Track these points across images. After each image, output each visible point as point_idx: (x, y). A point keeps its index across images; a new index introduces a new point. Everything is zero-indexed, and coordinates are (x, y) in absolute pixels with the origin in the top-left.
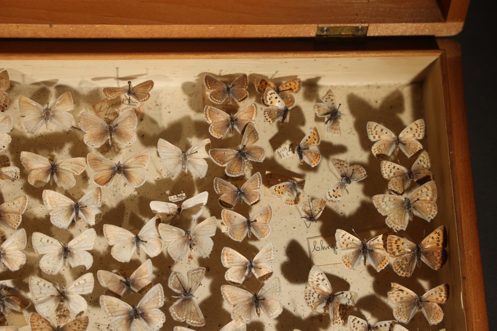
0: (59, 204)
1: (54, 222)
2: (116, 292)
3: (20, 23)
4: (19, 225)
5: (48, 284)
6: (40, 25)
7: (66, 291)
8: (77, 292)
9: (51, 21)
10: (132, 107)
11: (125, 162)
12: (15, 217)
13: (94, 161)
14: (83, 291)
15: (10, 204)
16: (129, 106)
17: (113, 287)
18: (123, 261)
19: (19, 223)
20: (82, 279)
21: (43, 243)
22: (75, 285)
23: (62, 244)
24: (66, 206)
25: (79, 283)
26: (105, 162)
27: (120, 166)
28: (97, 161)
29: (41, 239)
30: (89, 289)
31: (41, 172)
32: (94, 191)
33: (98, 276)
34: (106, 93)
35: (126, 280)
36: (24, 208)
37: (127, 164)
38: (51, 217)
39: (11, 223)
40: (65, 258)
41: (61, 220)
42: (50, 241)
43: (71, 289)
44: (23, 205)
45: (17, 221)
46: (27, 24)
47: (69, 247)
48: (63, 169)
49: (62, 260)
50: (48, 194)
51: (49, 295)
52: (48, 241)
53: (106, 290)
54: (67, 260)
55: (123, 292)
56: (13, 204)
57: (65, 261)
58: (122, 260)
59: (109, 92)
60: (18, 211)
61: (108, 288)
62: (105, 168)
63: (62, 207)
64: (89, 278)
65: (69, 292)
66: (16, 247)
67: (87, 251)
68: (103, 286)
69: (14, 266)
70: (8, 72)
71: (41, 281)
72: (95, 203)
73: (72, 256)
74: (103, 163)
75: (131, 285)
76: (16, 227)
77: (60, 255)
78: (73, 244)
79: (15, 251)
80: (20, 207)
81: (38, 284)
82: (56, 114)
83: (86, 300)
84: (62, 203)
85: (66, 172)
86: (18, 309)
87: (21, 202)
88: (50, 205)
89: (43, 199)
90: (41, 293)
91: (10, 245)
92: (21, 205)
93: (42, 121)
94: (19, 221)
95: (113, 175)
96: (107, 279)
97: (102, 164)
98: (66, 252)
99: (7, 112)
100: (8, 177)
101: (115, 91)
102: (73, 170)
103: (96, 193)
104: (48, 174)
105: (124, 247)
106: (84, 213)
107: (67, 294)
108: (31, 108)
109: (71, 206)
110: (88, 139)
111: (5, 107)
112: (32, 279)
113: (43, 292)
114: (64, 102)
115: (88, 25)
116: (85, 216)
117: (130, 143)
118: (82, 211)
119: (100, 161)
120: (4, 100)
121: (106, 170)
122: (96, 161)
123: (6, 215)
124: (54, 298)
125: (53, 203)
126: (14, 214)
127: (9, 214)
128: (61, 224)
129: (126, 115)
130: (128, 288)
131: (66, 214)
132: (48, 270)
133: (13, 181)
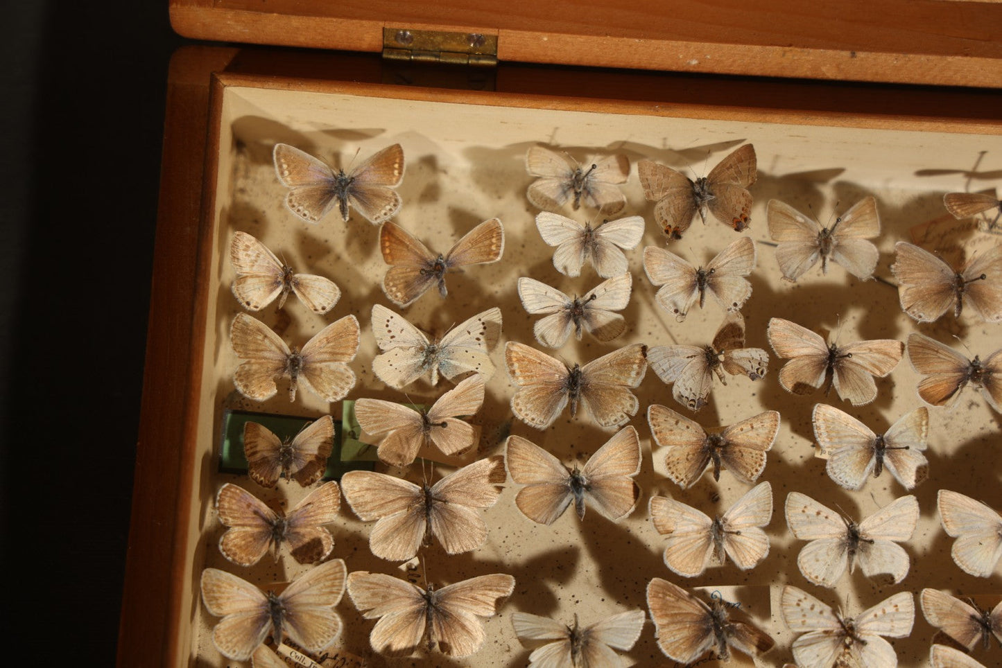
0: (845, 436)
1: (835, 473)
2: (958, 640)
3: (790, 45)
4: (760, 473)
5: (820, 605)
6: (830, 52)
7: (857, 625)
8: (878, 630)
9: (854, 45)
10: (995, 237)
11: (990, 357)
12: (754, 455)
13: (920, 350)
14: (891, 631)
15: (745, 428)
16: (988, 235)
17: (953, 629)
18: (977, 575)
19: (761, 470)
20: (891, 603)
21: (808, 517)
22: (876, 616)
23: (848, 523)
24: (858, 443)
25: (884, 612)
26: (946, 355)
27: (979, 366)
28: (929, 352)
29: (805, 507)
30: (904, 628)
31: (807, 364)
32: (914, 413)
33: (922, 601)
34: (953, 204)
35: (984, 617)
36: (772, 438)
37: (993, 364)
38: (828, 463)
39: (745, 467)
40: (852, 553)
41: (847, 470)
42: (823, 515)
43: (867, 623)
44: (770, 432)
45: (758, 464)
46: (805, 50)
47: (861, 530)
48: (852, 363)
49: (845, 556)
50: (824, 414)
51: (820, 630)
52: (818, 513)
53: (938, 633)
54: (856, 558)
55: (975, 641)
56: (750, 427)
57: (850, 560)
58: (975, 571)
59: (957, 203)
60: (759, 443)
61: (943, 629)
62: (944, 367)
63: (853, 443)
64: (905, 603)
65: (862, 630)
66: (752, 520)
67: (898, 543)
68: (930, 622)
69: (746, 560)
70: (755, 147)
71: (805, 598)
72: (916, 440)
73: (866, 552)
74: (941, 356)
75: (992, 627)
76: (754, 479)
77: (841, 545)
78: (871, 526)
79: (749, 527)
80: (765, 436)
81: (798, 605)
82: (845, 242)
83: (895, 649)
84: (852, 436)
85: (858, 368)
86: (752, 650)
87: (765, 425)
88: (827, 437)
89: (814, 424)
90: (803, 622)
91: (740, 514)
92: (767, 431)
93: (814, 256)
94: (760, 465)
95: (961, 382)
96: (941, 609)
97: (939, 358)
98: (854, 541)
99: (745, 232)
100: (744, 369)
101: (972, 202)
102: (874, 365)
103: (917, 419)
104: (821, 370)
105: (981, 544)
106: (895, 461)
107: (858, 632)
108: (793, 227)
109: (870, 442)
110: (909, 302)
111: (743, 221)
112: (787, 593)
113: (809, 621)
114: (860, 219)
115: (932, 57)
116: (895, 466)
117: (998, 318)
118: (890, 457)
119: (935, 351)
120: (741, 206)
121: (947, 372)
122: (927, 351)
123: (737, 449)
124: (833, 638)
125: (834, 434)
126: (751, 450)
127: (742, 449)
128: (847, 479)
129: (993, 255)
130: (985, 634)
131: (858, 460)
132: (816, 575)
133: (753, 379)
